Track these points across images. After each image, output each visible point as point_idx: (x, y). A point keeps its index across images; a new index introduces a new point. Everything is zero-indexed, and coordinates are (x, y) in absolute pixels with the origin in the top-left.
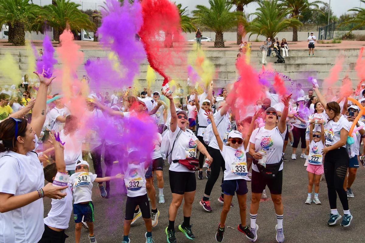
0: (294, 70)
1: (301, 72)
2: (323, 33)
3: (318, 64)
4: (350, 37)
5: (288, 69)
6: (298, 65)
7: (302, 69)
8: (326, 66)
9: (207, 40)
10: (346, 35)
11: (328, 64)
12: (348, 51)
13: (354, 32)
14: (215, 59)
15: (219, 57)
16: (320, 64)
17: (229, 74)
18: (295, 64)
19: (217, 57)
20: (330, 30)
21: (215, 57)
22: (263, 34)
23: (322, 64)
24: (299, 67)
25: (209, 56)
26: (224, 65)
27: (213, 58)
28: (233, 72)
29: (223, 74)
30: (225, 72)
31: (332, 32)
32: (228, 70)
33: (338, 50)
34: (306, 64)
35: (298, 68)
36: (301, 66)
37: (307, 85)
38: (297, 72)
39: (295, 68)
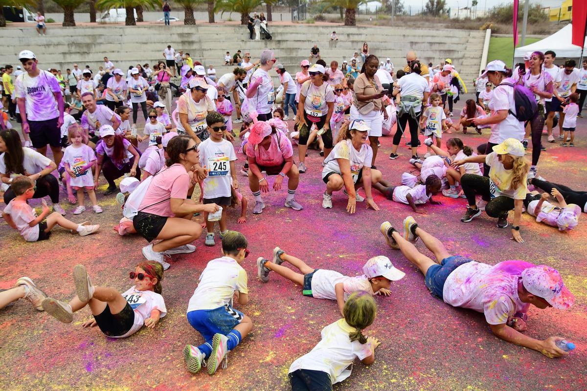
0: (274, 47)
1: (283, 49)
2: (296, 14)
3: (299, 41)
4: (321, 19)
5: (268, 46)
6: (279, 41)
7: (284, 45)
8: (307, 42)
9: (175, 20)
10: (317, 17)
11: (309, 41)
12: (326, 28)
13: (325, 15)
14: (187, 35)
15: (192, 34)
16: (301, 41)
17: (204, 52)
18: (275, 41)
19: (189, 33)
20: (302, 12)
21: (186, 34)
22: (237, 11)
23: (303, 41)
24: (280, 44)
25: (179, 33)
26: (197, 42)
27: (185, 35)
28: (208, 50)
29: (198, 52)
30: (199, 50)
31: (305, 14)
32: (203, 48)
33: (317, 27)
34: (287, 41)
35: (278, 45)
36: (281, 43)
37: (289, 62)
38: (278, 49)
39: (276, 44)
